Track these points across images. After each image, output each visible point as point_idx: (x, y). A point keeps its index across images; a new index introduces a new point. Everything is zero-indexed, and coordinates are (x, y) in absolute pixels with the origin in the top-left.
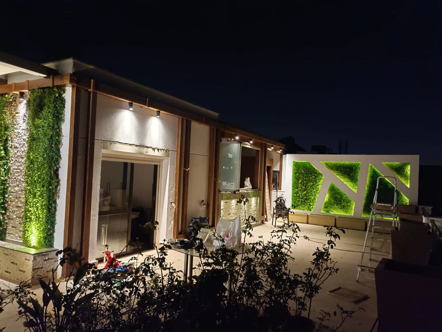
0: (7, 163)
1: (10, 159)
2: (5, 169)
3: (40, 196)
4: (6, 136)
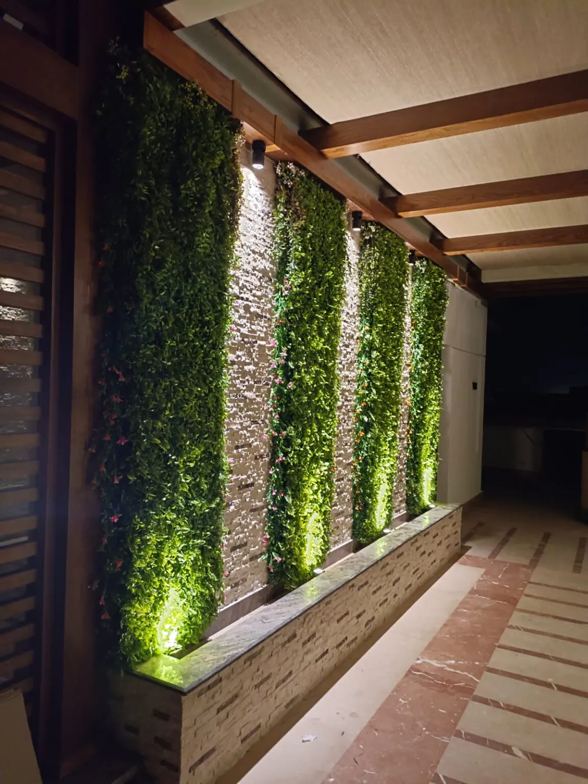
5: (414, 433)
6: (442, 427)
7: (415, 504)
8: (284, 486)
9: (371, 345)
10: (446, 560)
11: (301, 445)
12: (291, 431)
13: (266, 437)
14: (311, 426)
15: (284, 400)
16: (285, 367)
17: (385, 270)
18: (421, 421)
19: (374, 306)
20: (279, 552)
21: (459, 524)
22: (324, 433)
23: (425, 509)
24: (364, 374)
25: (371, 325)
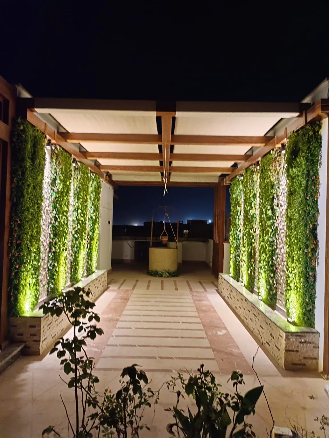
0: (274, 222)
1: (277, 218)
2: (273, 230)
3: (297, 260)
4: (272, 195)
5: (90, 242)
6: (99, 240)
7: (90, 270)
8: (54, 259)
9: (78, 208)
10: (102, 291)
11: (60, 245)
12: (56, 240)
13: (48, 242)
14: (62, 238)
15: (54, 229)
16: (55, 217)
17: (83, 179)
18: (93, 237)
19: (79, 193)
20: (52, 284)
21: (106, 278)
22: (66, 241)
23: (93, 272)
24: (75, 219)
25: (78, 200)
